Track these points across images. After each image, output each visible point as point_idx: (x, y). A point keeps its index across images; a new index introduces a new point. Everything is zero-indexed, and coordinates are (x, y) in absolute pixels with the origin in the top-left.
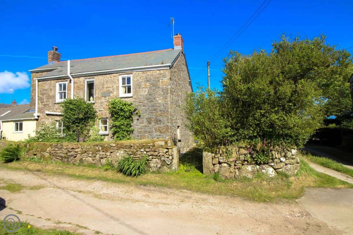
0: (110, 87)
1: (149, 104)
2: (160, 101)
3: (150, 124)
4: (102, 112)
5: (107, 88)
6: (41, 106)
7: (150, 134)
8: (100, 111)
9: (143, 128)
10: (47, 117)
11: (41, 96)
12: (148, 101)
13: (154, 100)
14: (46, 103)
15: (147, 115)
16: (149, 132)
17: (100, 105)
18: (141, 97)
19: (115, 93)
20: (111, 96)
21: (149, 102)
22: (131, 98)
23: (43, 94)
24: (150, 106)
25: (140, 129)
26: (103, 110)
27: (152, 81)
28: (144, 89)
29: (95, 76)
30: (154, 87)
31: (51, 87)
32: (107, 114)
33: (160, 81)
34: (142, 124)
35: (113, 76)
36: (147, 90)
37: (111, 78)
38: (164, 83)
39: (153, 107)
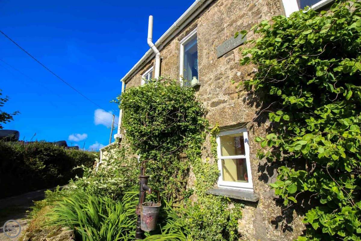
17: (213, 87)
32: (240, 109)
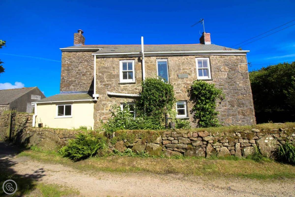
0: (187, 69)
1: (230, 87)
2: (240, 85)
3: (234, 107)
4: (180, 94)
5: (184, 69)
6: (100, 86)
7: (234, 117)
8: (177, 93)
9: (226, 111)
10: (109, 99)
11: (101, 74)
12: (229, 84)
13: (234, 83)
14: (107, 83)
15: (229, 98)
16: (233, 115)
17: (176, 87)
18: (221, 80)
19: (193, 75)
20: (189, 78)
21: (230, 86)
22: (211, 81)
23: (103, 73)
24: (231, 90)
25: (223, 112)
26: (181, 92)
27: (231, 65)
28: (223, 73)
29: (169, 56)
30: (233, 71)
31: (114, 65)
32: (186, 96)
33: (238, 66)
34: (225, 107)
35: (190, 58)
36: (227, 74)
37: (187, 60)
38: (243, 68)
39: (234, 91)
